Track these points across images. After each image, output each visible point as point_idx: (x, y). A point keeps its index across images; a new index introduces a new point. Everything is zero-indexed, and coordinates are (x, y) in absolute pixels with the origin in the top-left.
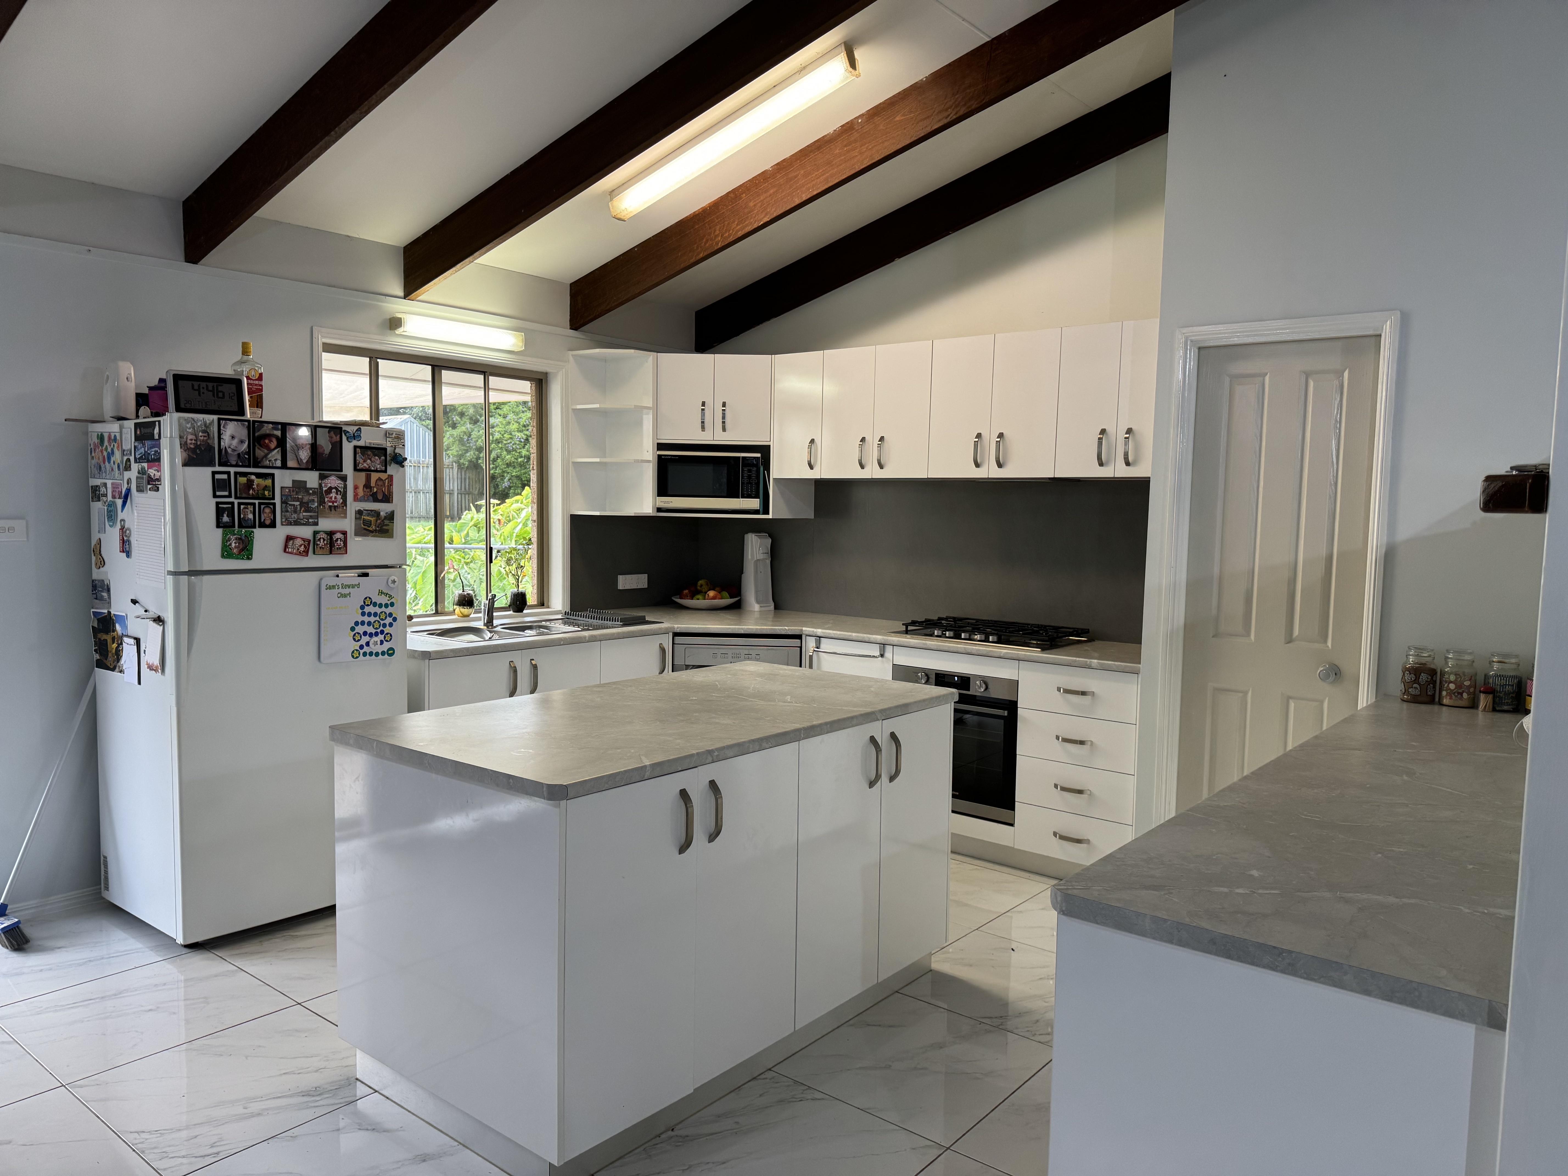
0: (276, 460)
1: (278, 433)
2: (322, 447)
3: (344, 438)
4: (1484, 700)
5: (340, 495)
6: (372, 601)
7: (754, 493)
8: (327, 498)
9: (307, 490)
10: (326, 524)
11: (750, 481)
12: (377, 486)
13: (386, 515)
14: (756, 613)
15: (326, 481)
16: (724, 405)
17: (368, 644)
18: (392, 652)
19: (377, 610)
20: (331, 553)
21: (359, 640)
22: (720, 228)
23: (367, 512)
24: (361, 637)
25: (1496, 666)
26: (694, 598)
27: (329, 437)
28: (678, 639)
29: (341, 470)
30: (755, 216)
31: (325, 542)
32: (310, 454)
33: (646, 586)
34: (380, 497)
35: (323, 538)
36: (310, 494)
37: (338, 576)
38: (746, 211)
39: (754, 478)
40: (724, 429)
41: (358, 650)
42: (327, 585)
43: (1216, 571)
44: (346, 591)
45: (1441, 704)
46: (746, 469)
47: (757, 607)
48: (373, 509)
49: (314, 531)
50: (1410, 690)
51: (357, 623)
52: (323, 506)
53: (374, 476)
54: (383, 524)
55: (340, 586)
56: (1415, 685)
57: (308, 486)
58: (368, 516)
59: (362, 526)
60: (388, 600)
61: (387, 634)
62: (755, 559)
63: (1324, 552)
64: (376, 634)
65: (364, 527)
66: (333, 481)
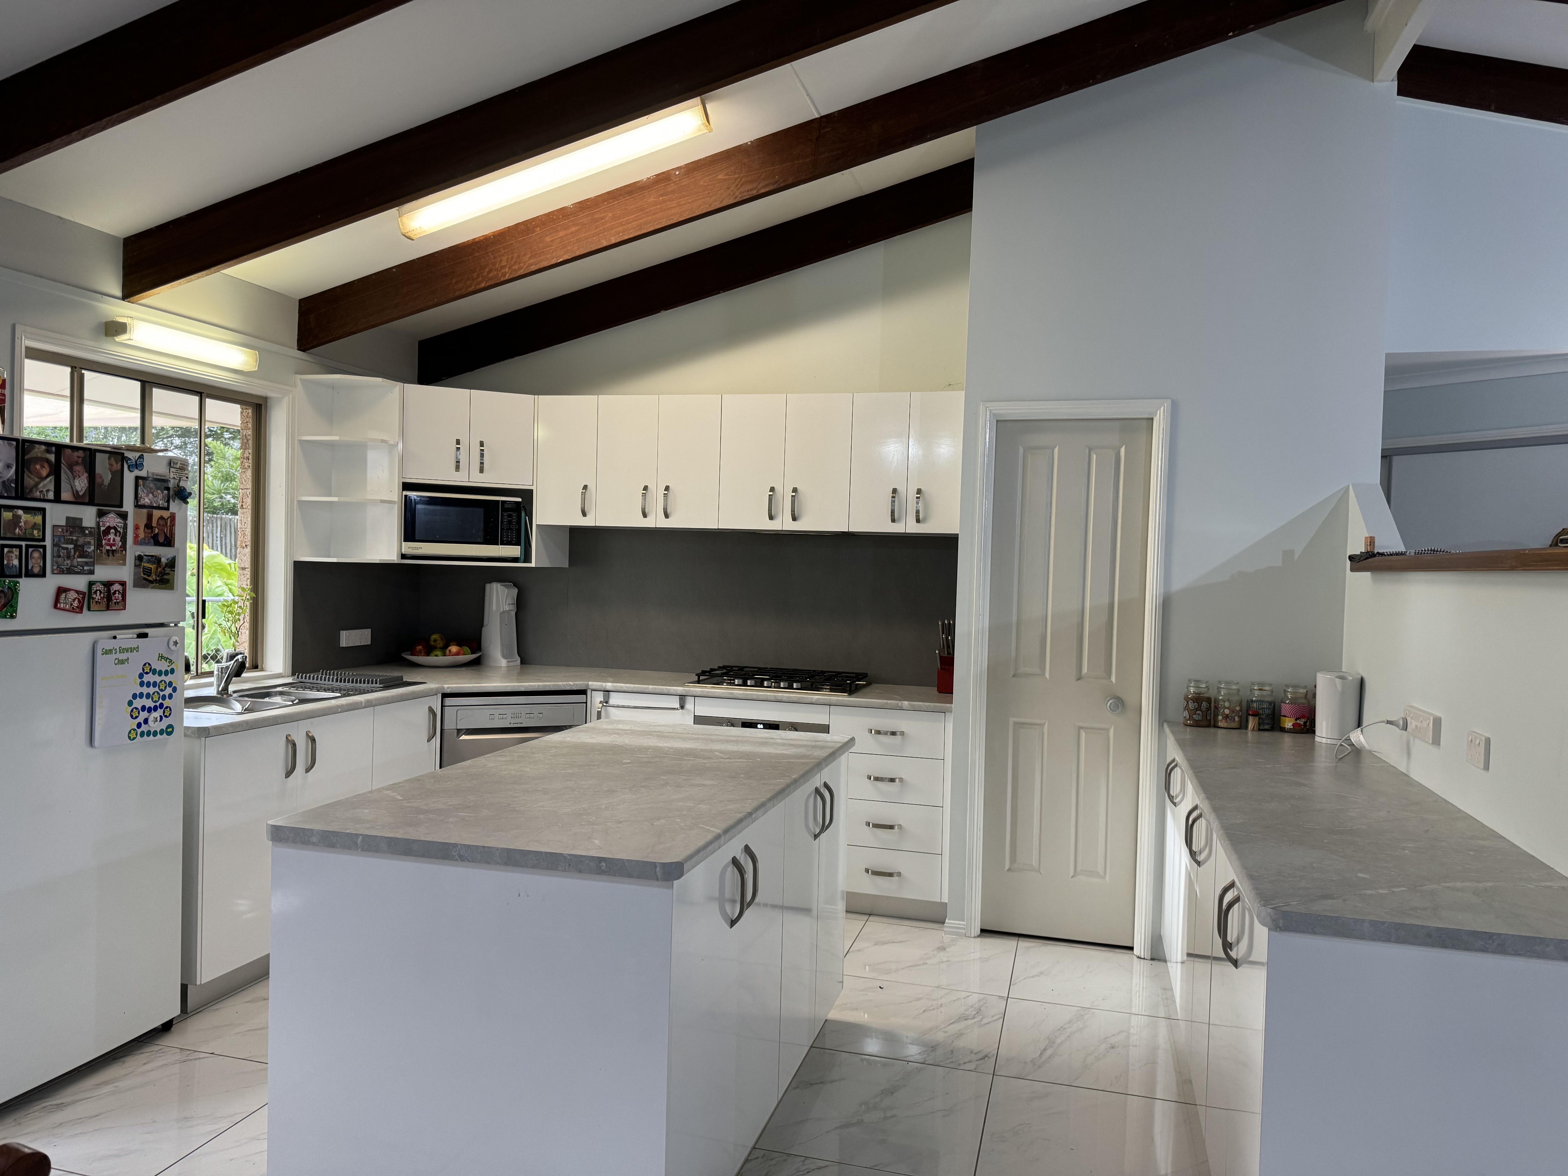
0: (48, 491)
1: (52, 457)
2: (101, 477)
3: (126, 466)
4: (1252, 722)
5: (119, 536)
6: (151, 668)
7: (514, 539)
8: (105, 540)
9: (83, 529)
10: (104, 572)
11: (510, 526)
12: (159, 526)
13: (167, 562)
14: (503, 669)
15: (104, 519)
16: (482, 444)
17: (146, 721)
18: (171, 729)
19: (157, 679)
20: (108, 608)
21: (137, 717)
22: (508, 259)
23: (147, 558)
24: (139, 713)
25: (1257, 693)
26: (432, 654)
27: (109, 465)
28: (449, 701)
29: (121, 506)
30: (553, 252)
31: (102, 595)
32: (87, 485)
33: (369, 643)
34: (161, 540)
35: (99, 590)
36: (86, 535)
37: (115, 637)
38: (541, 245)
39: (514, 523)
40: (482, 470)
41: (135, 730)
42: (103, 649)
43: (1015, 618)
44: (123, 656)
45: (1216, 726)
46: (506, 514)
47: (504, 663)
48: (153, 554)
49: (90, 582)
50: (1194, 716)
51: (135, 696)
52: (100, 550)
53: (157, 514)
54: (163, 573)
55: (118, 650)
56: (1198, 712)
57: (85, 524)
58: (148, 563)
59: (142, 575)
60: (168, 666)
61: (167, 707)
62: (502, 610)
63: (1106, 600)
64: (155, 708)
65: (144, 576)
66: (112, 520)
